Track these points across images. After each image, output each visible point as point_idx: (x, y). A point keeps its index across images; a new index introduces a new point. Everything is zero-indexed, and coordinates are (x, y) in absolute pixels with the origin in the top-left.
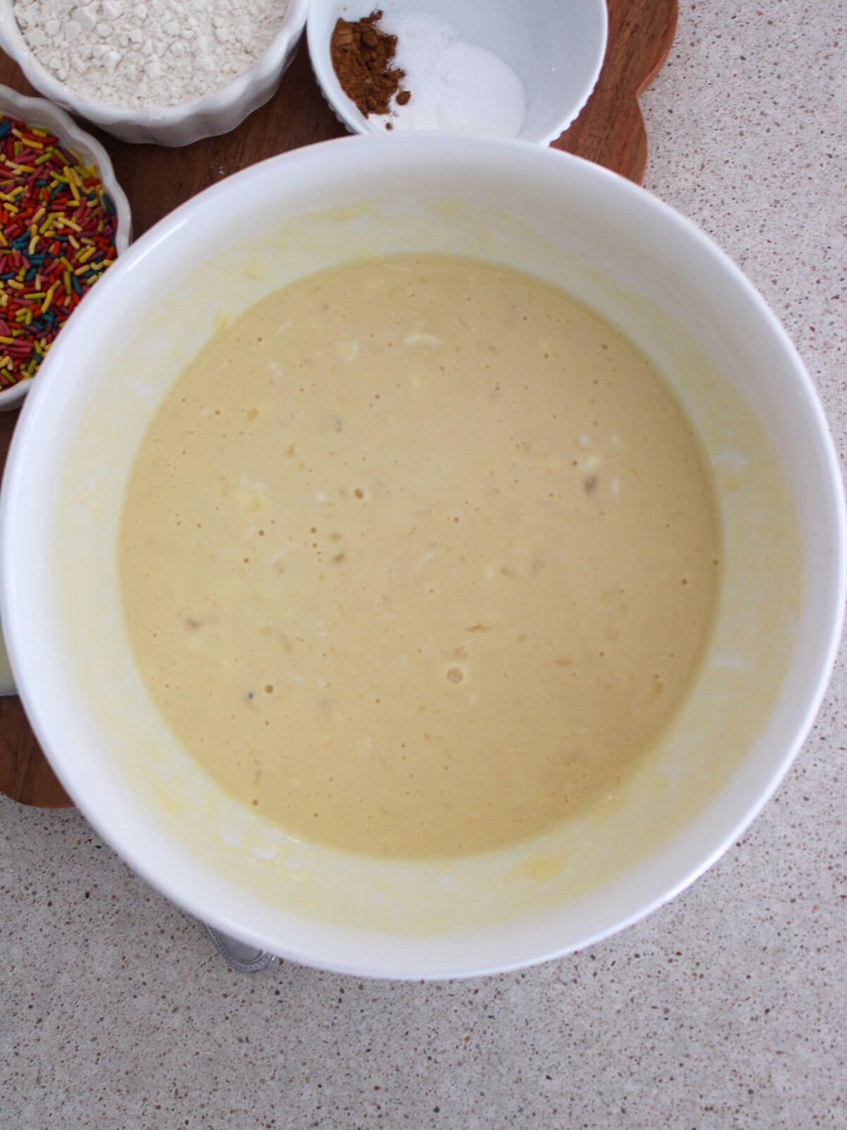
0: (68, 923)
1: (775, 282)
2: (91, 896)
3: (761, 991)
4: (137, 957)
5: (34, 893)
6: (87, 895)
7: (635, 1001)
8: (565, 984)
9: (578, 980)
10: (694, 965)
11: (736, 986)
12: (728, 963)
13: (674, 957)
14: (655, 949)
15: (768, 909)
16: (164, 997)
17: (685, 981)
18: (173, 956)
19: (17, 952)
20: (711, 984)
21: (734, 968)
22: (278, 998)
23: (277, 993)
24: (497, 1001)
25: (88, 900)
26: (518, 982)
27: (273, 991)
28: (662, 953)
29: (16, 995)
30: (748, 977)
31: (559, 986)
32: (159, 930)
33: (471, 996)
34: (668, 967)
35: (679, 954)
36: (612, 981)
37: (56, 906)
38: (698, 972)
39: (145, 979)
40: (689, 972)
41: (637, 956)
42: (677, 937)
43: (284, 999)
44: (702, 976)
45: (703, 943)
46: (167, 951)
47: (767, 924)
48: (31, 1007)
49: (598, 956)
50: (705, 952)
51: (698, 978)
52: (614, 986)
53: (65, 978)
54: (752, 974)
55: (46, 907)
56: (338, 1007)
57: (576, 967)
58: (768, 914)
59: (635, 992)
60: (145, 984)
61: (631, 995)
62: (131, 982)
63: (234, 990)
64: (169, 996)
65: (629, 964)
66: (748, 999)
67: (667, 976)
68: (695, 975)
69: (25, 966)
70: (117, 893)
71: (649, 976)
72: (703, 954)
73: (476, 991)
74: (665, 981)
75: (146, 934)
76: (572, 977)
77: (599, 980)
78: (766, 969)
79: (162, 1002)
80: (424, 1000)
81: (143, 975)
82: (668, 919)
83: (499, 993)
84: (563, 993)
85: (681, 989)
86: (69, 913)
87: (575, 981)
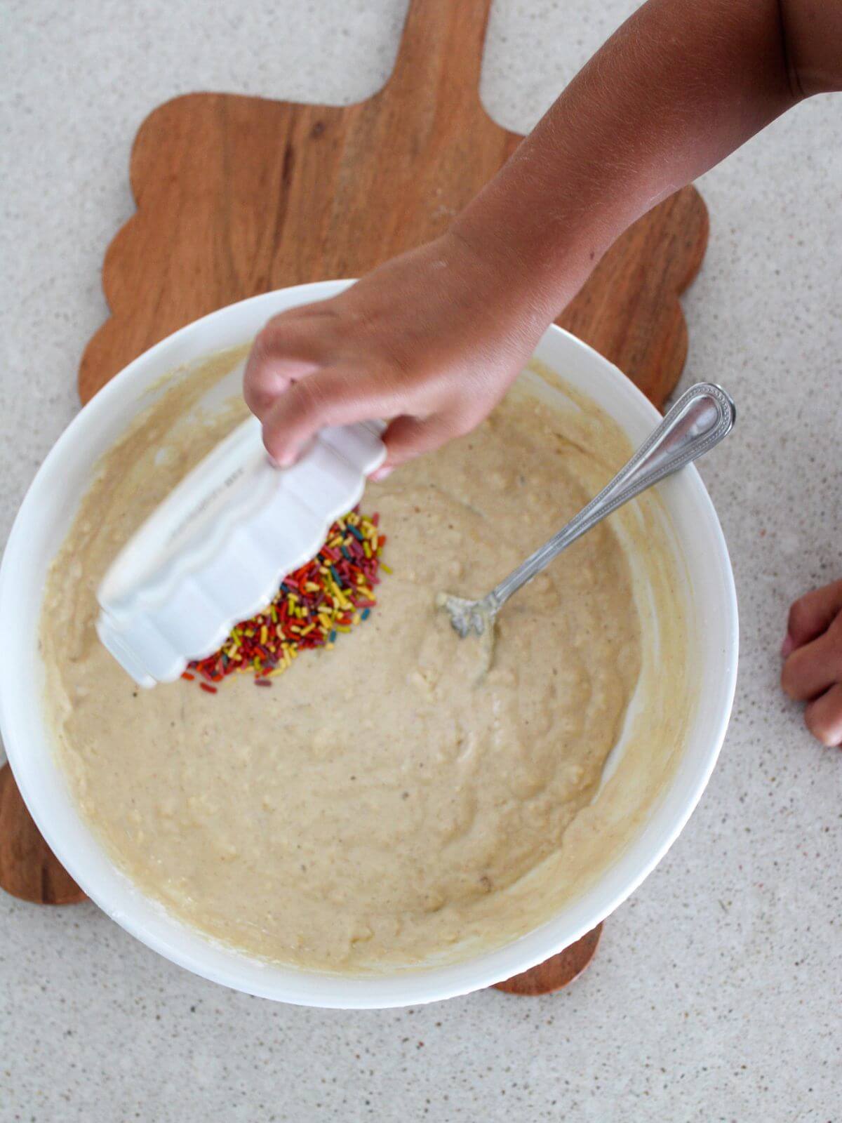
0: (174, 1036)
1: (812, 460)
2: (197, 1010)
3: (823, 1103)
4: (238, 1068)
5: (144, 1007)
6: (193, 1009)
7: (705, 1112)
8: (638, 1096)
9: (650, 1092)
10: (759, 1079)
11: (799, 1099)
12: (791, 1077)
13: (739, 1070)
14: (721, 1062)
15: (826, 1025)
16: (262, 1106)
17: (750, 1094)
18: (271, 1067)
19: (126, 1062)
20: (775, 1097)
21: (797, 1081)
22: (369, 1108)
23: (368, 1103)
24: (574, 1112)
25: (193, 1014)
26: (593, 1093)
27: (364, 1102)
28: (728, 1066)
29: (125, 1104)
30: (811, 1090)
31: (632, 1098)
32: (257, 1042)
33: (550, 1107)
34: (735, 1080)
35: (744, 1067)
36: (682, 1093)
37: (164, 1020)
38: (763, 1084)
39: (244, 1089)
40: (754, 1085)
41: (705, 1069)
42: (742, 1051)
43: (374, 1109)
44: (766, 1089)
45: (766, 1057)
46: (266, 1063)
47: (826, 1039)
48: (138, 1115)
49: (669, 1069)
50: (769, 1065)
51: (762, 1090)
52: (684, 1098)
53: (170, 1088)
54: (814, 1087)
55: (154, 1021)
56: (424, 1117)
57: (648, 1080)
58: (828, 1030)
59: (704, 1104)
60: (244, 1093)
61: (700, 1107)
62: (232, 1092)
63: (327, 1100)
64: (267, 1105)
65: (697, 1077)
66: (811, 1111)
67: (734, 1088)
68: (760, 1087)
69: (133, 1076)
70: (221, 1008)
71: (717, 1089)
72: (767, 1068)
73: (554, 1103)
74: (731, 1093)
75: (247, 1046)
76: (644, 1089)
77: (670, 1093)
78: (827, 1082)
79: (260, 1111)
80: (505, 1110)
81: (242, 1085)
82: (733, 1034)
83: (575, 1104)
84: (635, 1105)
85: (747, 1101)
86: (175, 1026)
87: (647, 1093)
